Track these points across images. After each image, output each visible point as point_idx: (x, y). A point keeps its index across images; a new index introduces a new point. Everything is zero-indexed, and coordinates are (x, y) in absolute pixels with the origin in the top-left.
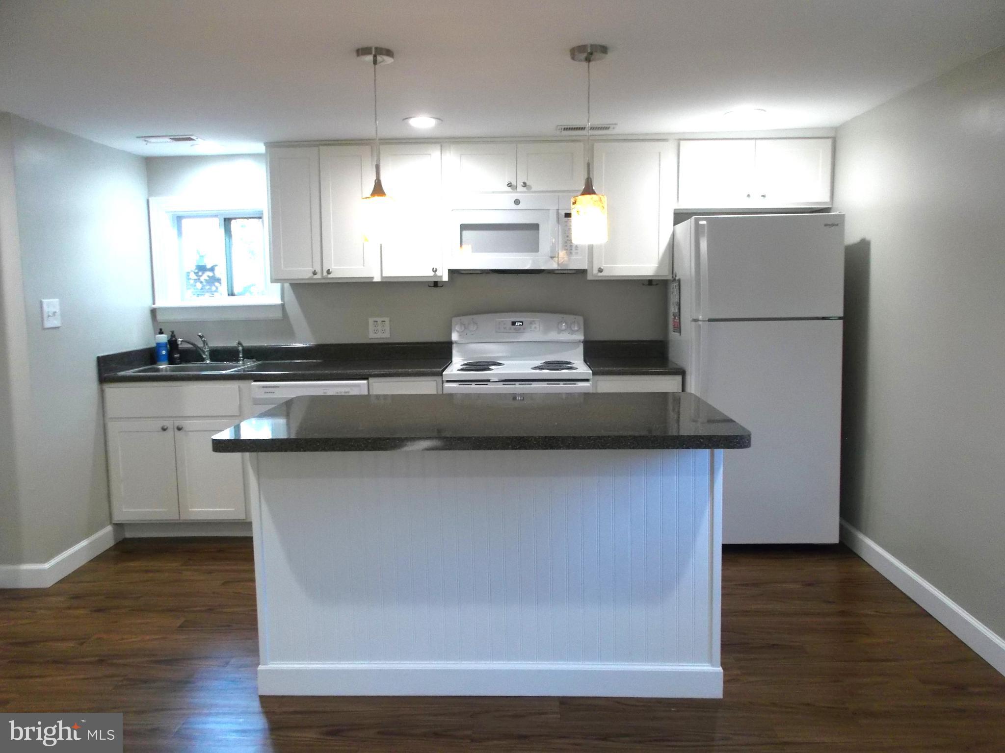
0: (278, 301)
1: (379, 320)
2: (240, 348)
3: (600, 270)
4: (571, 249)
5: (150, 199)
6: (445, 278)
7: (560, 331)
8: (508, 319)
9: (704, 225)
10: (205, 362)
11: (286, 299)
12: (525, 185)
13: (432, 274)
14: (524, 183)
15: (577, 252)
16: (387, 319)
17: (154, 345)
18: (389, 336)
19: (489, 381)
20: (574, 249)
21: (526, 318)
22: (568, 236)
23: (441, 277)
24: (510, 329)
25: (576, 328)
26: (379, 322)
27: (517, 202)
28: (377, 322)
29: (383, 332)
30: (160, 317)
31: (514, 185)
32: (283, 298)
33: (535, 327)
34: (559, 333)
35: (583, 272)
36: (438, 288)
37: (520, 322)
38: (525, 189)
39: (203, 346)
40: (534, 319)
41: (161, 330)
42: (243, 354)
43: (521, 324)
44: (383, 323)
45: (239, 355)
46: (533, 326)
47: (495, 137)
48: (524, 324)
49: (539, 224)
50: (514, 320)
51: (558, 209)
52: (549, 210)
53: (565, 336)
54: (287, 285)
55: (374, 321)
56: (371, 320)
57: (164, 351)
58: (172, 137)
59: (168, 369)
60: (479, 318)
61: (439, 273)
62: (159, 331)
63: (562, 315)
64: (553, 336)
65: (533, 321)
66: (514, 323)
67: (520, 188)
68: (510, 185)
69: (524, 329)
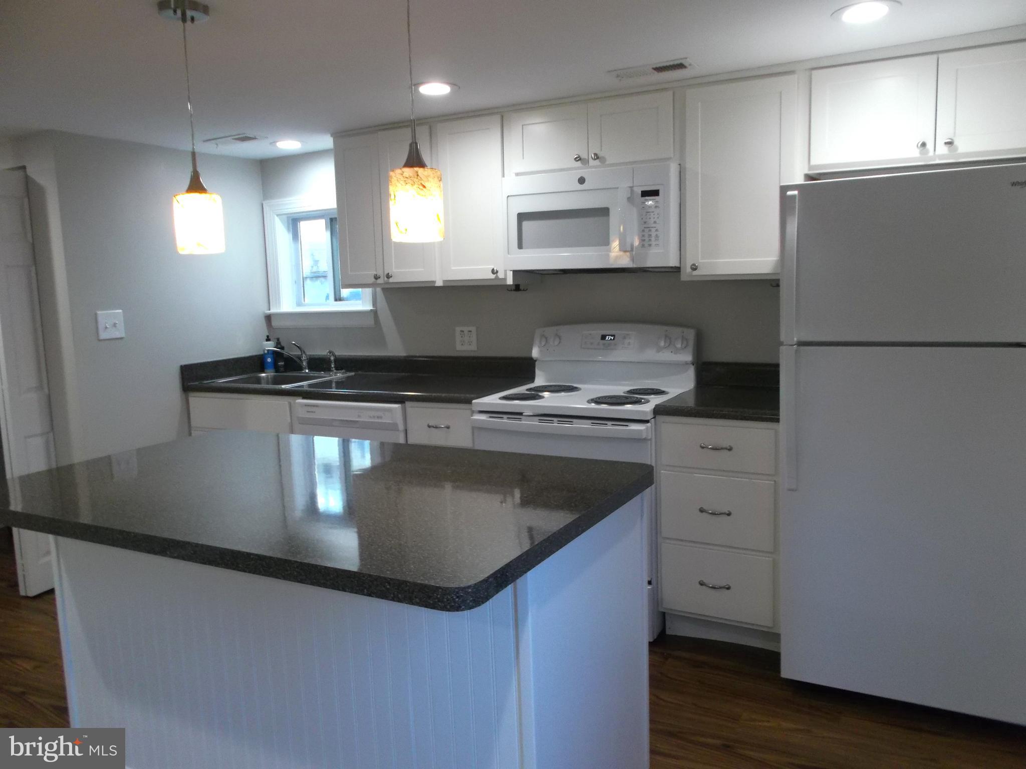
0: (368, 307)
1: (466, 329)
2: (332, 358)
3: (694, 268)
4: (650, 240)
5: (264, 203)
6: (510, 281)
7: (659, 350)
8: (597, 331)
9: (794, 196)
10: (303, 371)
11: (378, 305)
12: (597, 157)
13: (493, 276)
14: (595, 154)
15: (657, 243)
16: (473, 329)
17: (262, 353)
18: (476, 349)
19: (521, 414)
20: (653, 239)
21: (618, 330)
22: (645, 223)
23: (505, 279)
24: (598, 344)
25: (679, 346)
26: (466, 332)
27: (582, 181)
28: (463, 331)
29: (470, 343)
30: (275, 323)
31: (585, 159)
32: (374, 304)
33: (629, 344)
34: (658, 351)
35: (677, 270)
36: (520, 292)
37: (612, 336)
38: (597, 162)
39: (300, 353)
40: (630, 332)
41: (268, 336)
42: (335, 364)
43: (612, 338)
44: (470, 333)
45: (331, 365)
46: (627, 341)
47: (563, 98)
48: (616, 339)
49: (610, 207)
50: (604, 333)
51: (633, 187)
52: (618, 188)
53: (667, 356)
54: (379, 290)
55: (461, 331)
56: (458, 329)
57: (269, 359)
58: (235, 137)
59: (270, 377)
60: (563, 330)
61: (501, 275)
62: (266, 338)
63: (666, 328)
64: (651, 354)
65: (628, 335)
66: (603, 337)
67: (591, 161)
68: (578, 159)
69: (615, 345)
